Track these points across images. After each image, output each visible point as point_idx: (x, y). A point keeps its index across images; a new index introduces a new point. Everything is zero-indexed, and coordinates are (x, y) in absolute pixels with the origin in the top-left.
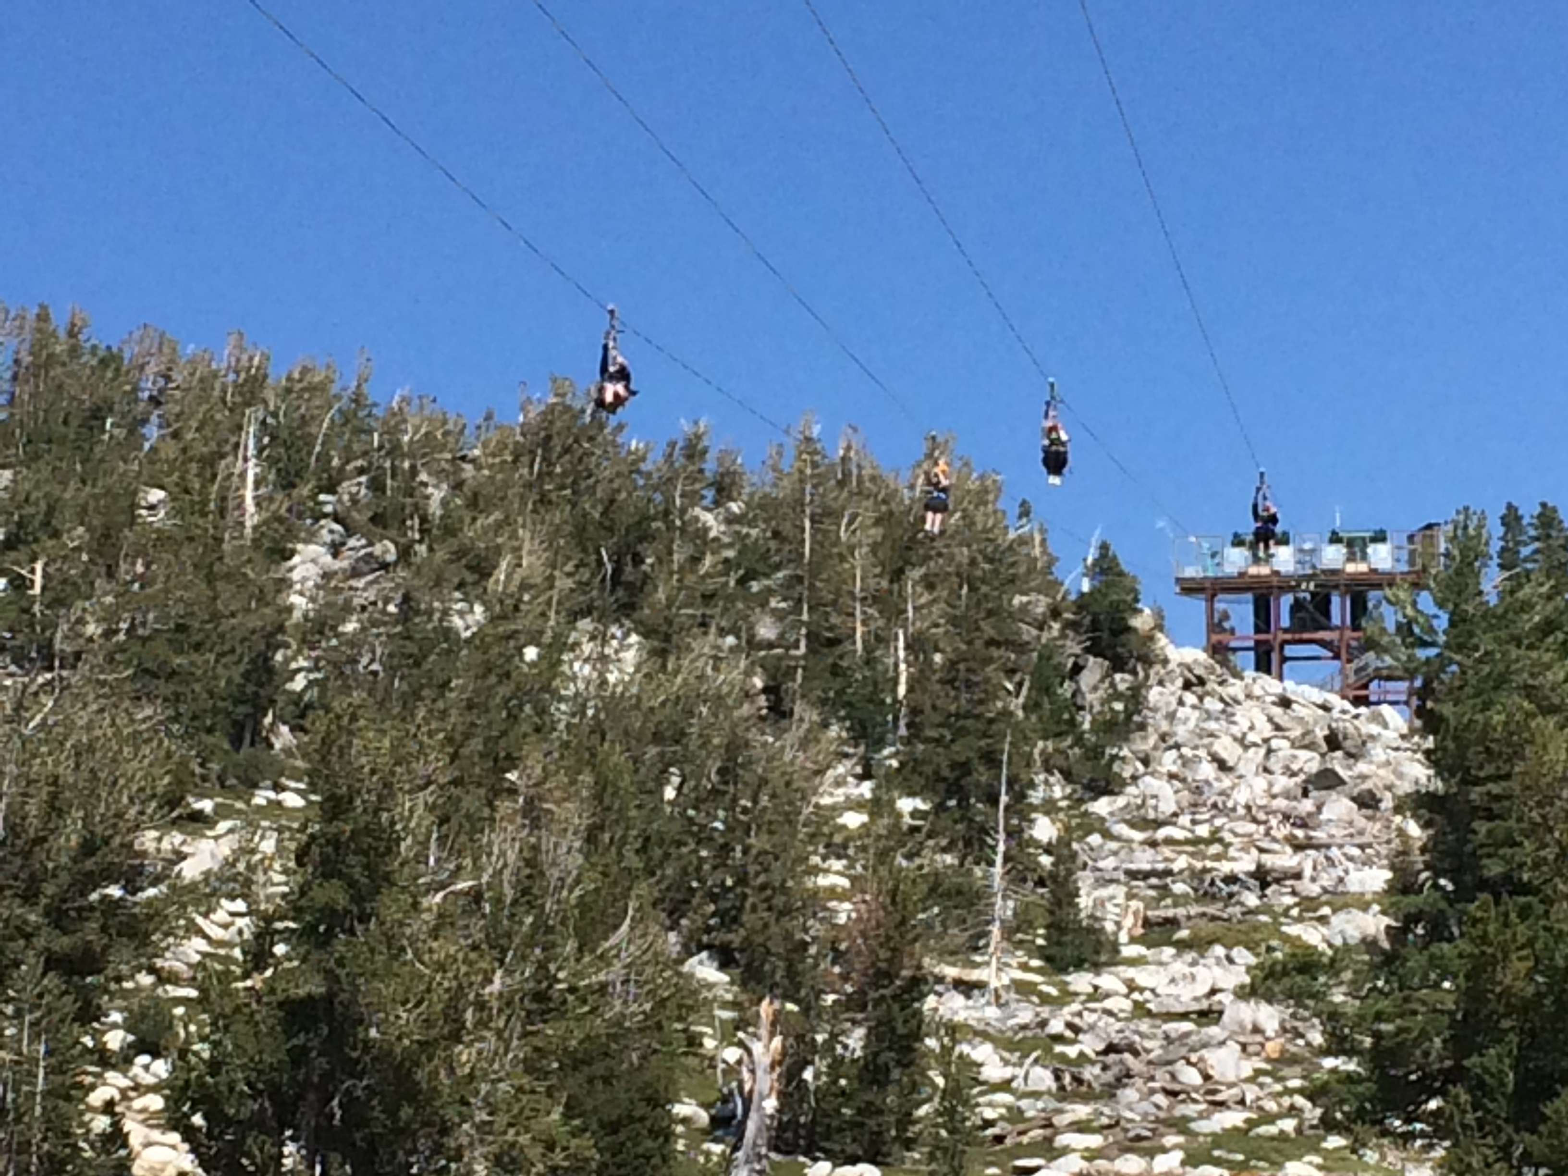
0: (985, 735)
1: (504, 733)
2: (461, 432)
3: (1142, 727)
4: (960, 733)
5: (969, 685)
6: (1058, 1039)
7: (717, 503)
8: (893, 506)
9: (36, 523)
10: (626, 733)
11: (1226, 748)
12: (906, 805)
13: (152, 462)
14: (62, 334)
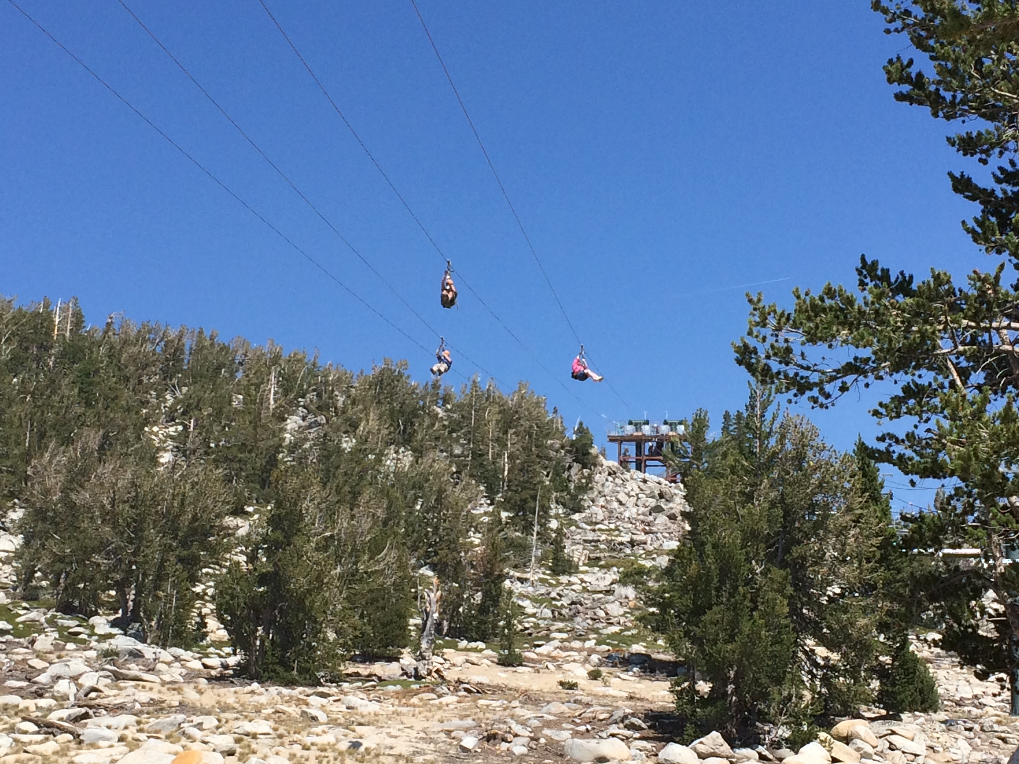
0: (533, 489)
1: (357, 484)
2: (352, 377)
3: (592, 488)
4: (524, 488)
5: (528, 471)
6: (554, 599)
7: (443, 405)
8: (506, 407)
9: (193, 406)
10: (403, 485)
11: (622, 497)
12: (504, 515)
13: (238, 385)
14: (208, 339)
